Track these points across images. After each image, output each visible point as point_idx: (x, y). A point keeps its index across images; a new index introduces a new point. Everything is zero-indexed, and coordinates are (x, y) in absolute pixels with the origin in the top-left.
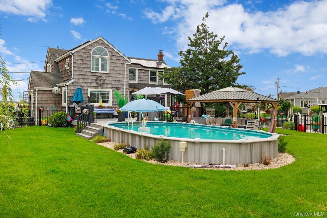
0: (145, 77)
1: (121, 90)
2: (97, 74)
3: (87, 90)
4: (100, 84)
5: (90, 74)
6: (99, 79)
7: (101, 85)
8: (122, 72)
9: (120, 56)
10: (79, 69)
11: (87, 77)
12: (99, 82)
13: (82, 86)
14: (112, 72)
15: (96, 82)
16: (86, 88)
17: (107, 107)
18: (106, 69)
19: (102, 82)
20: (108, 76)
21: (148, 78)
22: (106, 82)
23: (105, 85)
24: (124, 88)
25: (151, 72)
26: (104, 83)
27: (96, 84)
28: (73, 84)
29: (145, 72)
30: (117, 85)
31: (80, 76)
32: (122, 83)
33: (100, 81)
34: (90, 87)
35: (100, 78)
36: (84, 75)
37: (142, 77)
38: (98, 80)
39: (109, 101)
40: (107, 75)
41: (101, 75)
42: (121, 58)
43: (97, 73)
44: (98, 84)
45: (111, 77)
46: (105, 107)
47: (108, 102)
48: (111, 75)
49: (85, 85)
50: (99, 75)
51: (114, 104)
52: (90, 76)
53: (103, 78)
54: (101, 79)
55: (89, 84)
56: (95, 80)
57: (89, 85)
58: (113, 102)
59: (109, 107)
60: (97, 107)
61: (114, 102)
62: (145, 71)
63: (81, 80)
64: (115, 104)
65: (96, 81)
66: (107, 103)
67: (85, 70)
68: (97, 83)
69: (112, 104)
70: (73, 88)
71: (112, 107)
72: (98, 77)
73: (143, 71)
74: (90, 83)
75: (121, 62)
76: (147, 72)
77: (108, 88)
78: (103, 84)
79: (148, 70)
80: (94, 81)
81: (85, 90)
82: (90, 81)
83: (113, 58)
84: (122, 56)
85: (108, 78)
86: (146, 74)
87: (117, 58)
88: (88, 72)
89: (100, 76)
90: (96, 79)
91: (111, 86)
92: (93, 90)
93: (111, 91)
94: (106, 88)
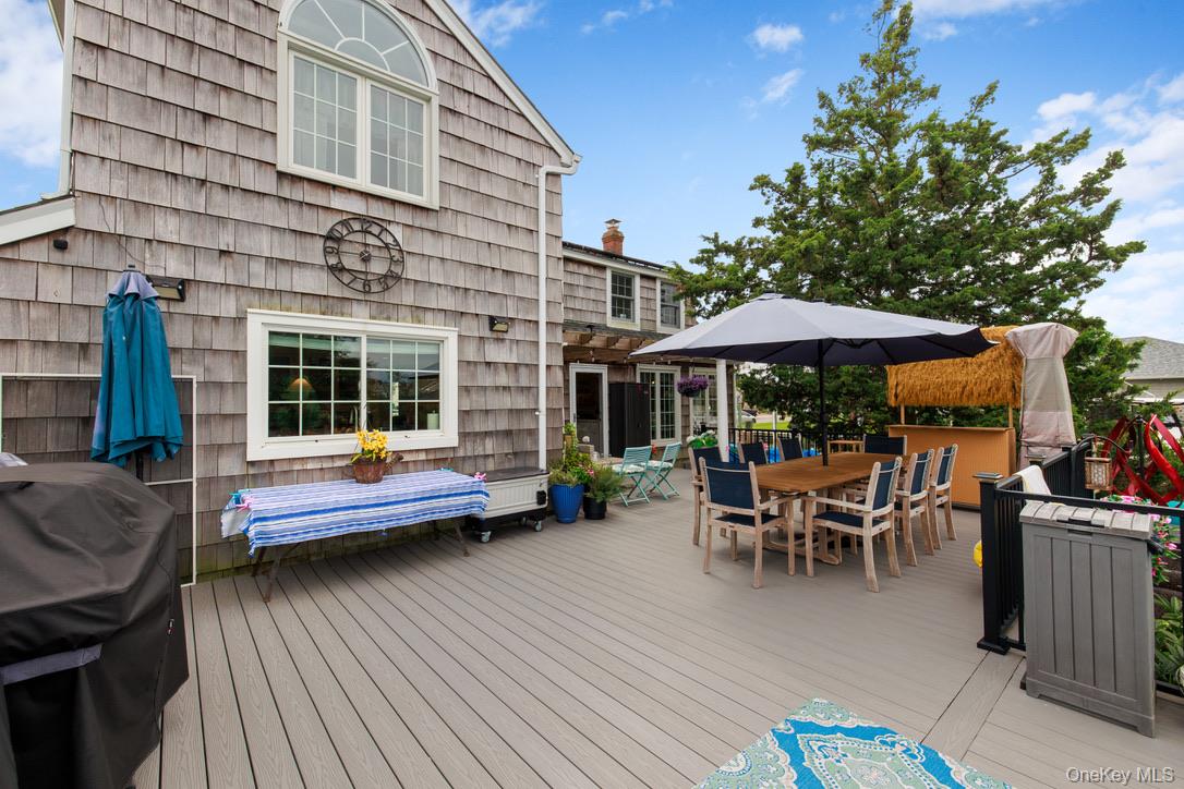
0: (592, 295)
1: (518, 332)
2: (337, 201)
3: (240, 320)
4: (367, 283)
5: (268, 183)
6: (359, 237)
7: (375, 288)
8: (520, 219)
9: (508, 105)
10: (142, 114)
11: (234, 208)
12: (351, 262)
13: (183, 282)
14: (456, 202)
15: (333, 261)
16: (227, 306)
17: (422, 457)
18: (417, 173)
19: (378, 267)
20: (432, 225)
21: (605, 302)
22: (413, 270)
23: (408, 296)
24: (537, 322)
25: (614, 278)
26: (398, 278)
27: (324, 275)
28: (69, 258)
29: (593, 272)
30: (492, 301)
31: (162, 184)
32: (522, 288)
33: (366, 259)
34: (272, 296)
35: (366, 232)
36: (203, 182)
37: (580, 293)
38: (345, 247)
39: (435, 408)
40: (421, 220)
41: (376, 210)
42: (516, 126)
43: (334, 187)
44: (346, 278)
45: (447, 240)
46: (407, 458)
47: (431, 417)
48: (446, 223)
49: (215, 273)
50: (356, 206)
51: (476, 434)
52: (268, 204)
53: (390, 240)
54: (371, 240)
55: (258, 267)
56: (320, 243)
57: (260, 276)
58: (464, 415)
59: (439, 459)
60: (339, 463)
61: (477, 417)
62: (592, 270)
63: (168, 228)
64: (477, 430)
65: (326, 252)
66: (423, 425)
67: (225, 139)
68: (337, 270)
69: (463, 436)
70: (56, 287)
71: (461, 453)
72: (344, 223)
73: (586, 270)
74: (273, 262)
75: (515, 148)
76: (599, 275)
77: (429, 315)
78: (390, 279)
79: (603, 268)
80: (315, 252)
81: (216, 319)
82: (264, 244)
83: (462, 108)
84: (521, 115)
85: (428, 245)
86: (596, 284)
87: (486, 114)
88: (248, 169)
89: (365, 220)
90: (328, 238)
91: (449, 302)
92: (305, 322)
93: (450, 335)
94: (418, 312)
